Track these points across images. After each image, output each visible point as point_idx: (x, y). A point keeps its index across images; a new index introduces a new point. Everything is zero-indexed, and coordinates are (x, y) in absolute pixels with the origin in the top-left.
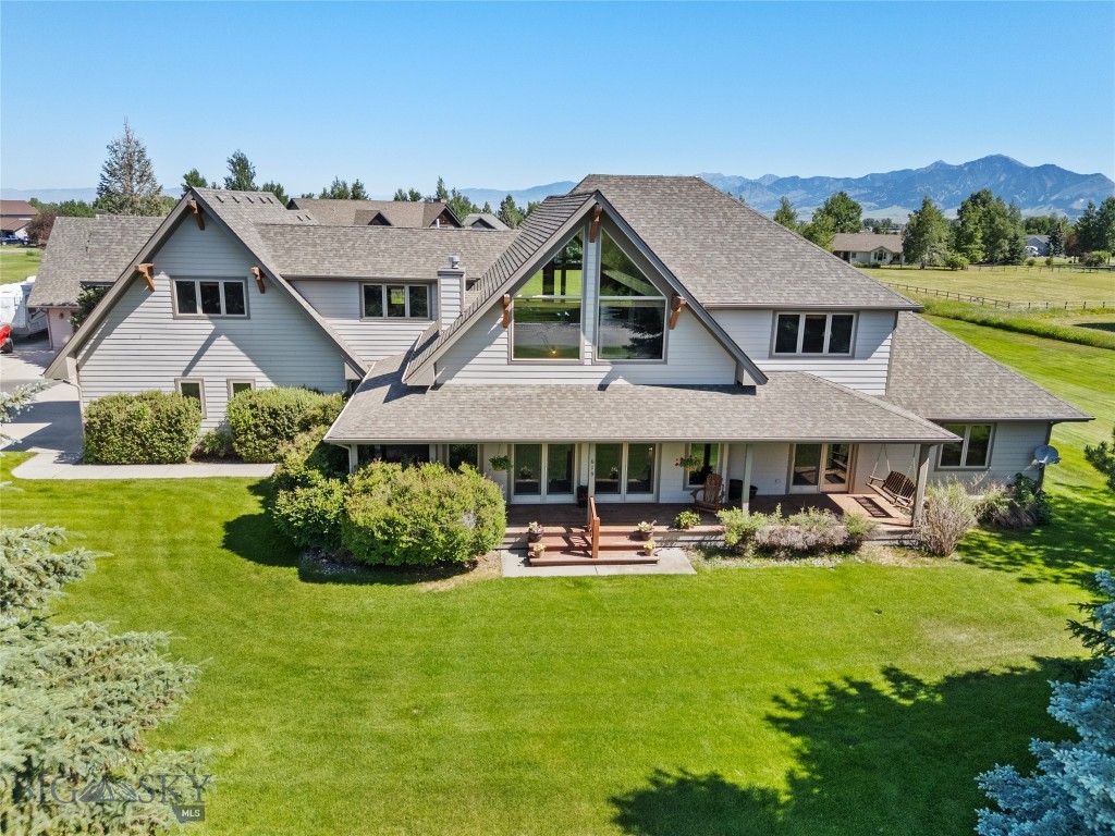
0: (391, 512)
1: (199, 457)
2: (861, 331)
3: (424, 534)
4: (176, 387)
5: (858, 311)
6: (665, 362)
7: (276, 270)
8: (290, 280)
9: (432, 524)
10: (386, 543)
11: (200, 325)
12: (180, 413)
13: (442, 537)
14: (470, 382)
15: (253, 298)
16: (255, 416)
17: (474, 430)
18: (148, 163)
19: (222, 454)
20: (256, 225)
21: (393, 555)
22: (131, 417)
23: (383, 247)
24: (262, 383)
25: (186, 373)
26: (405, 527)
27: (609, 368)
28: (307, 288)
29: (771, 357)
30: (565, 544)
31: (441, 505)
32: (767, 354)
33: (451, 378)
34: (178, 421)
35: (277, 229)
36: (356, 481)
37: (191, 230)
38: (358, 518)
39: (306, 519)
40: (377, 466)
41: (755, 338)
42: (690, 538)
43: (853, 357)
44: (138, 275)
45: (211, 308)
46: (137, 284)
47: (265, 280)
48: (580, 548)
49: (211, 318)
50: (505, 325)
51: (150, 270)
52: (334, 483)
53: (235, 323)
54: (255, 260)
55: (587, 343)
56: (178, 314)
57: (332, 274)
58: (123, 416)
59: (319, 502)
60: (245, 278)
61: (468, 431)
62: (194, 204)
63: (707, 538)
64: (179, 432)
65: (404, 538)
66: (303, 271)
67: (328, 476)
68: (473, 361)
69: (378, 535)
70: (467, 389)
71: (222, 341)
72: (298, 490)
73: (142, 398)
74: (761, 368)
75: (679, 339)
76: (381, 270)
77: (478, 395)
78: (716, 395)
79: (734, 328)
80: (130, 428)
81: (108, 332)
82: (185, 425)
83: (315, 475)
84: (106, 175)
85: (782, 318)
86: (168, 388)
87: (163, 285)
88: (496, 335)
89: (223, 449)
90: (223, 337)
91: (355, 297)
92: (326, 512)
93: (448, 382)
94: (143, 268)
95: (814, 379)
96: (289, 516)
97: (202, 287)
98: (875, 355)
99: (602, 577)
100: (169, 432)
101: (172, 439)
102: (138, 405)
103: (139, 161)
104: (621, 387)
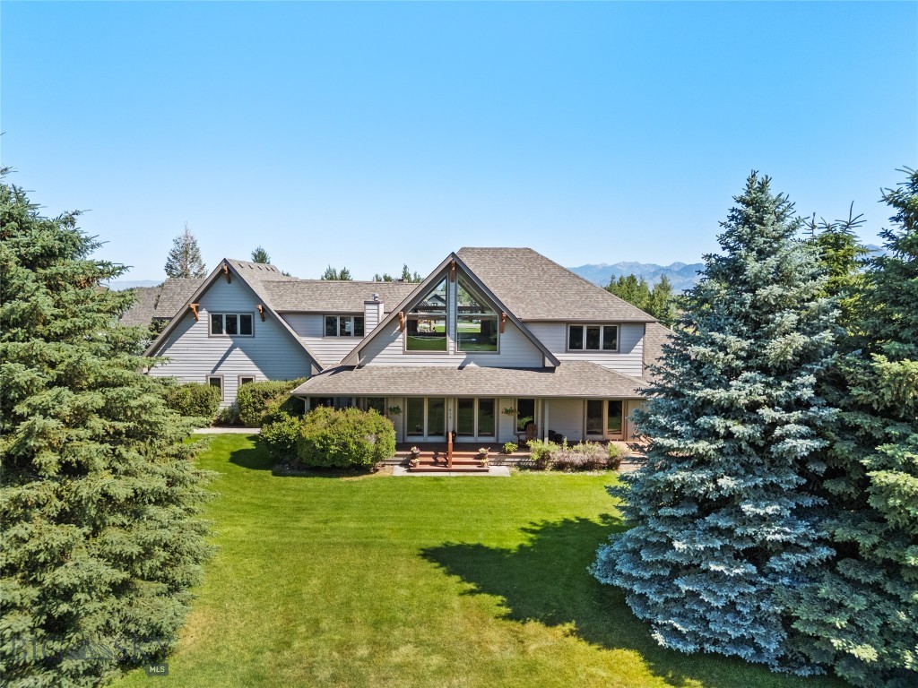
0: (327, 432)
1: (218, 424)
2: (623, 336)
3: (345, 445)
4: (207, 380)
5: (620, 323)
6: (499, 353)
7: (272, 307)
8: (281, 313)
9: (349, 439)
10: (322, 450)
11: (225, 341)
12: (208, 394)
13: (355, 447)
14: (380, 365)
15: (257, 324)
16: (254, 397)
17: (378, 389)
18: (198, 250)
19: (232, 422)
20: (262, 281)
21: (326, 460)
22: (179, 396)
23: (339, 294)
24: (260, 378)
25: (213, 371)
26: (333, 440)
27: (465, 357)
28: (292, 319)
29: (567, 352)
30: (433, 460)
31: (355, 428)
32: (564, 350)
33: (369, 362)
34: (207, 400)
35: (275, 284)
36: (307, 417)
37: (223, 283)
38: (307, 435)
39: (278, 438)
40: (320, 409)
41: (555, 341)
42: (512, 460)
43: (619, 352)
44: (190, 310)
45: (231, 330)
46: (189, 316)
47: (265, 313)
48: (442, 463)
49: (231, 337)
50: (401, 330)
51: (197, 307)
52: (295, 419)
53: (246, 340)
54: (259, 301)
55: (451, 341)
56: (211, 335)
57: (306, 310)
58: (174, 396)
59: (286, 430)
60: (253, 313)
61: (374, 389)
62: (225, 268)
63: (523, 460)
64: (207, 407)
65: (332, 447)
66: (289, 308)
67: (291, 416)
68: (382, 352)
69: (318, 445)
70: (378, 368)
71: (237, 351)
72: (274, 424)
73: (186, 386)
74: (558, 358)
75: (506, 339)
76: (337, 308)
77: (384, 371)
78: (530, 373)
79: (542, 334)
80: (178, 404)
81: (169, 346)
82: (211, 403)
83: (285, 414)
84: (171, 258)
85: (572, 328)
86: (202, 381)
87: (204, 317)
88: (396, 336)
89: (232, 419)
90: (238, 349)
91: (320, 324)
92: (289, 435)
93: (367, 365)
94: (193, 306)
95: (593, 365)
96: (268, 438)
97: (227, 319)
98: (633, 351)
99: (453, 477)
100: (201, 406)
101: (202, 411)
102: (183, 390)
103: (192, 249)
104: (472, 368)
